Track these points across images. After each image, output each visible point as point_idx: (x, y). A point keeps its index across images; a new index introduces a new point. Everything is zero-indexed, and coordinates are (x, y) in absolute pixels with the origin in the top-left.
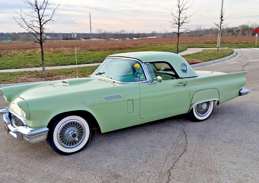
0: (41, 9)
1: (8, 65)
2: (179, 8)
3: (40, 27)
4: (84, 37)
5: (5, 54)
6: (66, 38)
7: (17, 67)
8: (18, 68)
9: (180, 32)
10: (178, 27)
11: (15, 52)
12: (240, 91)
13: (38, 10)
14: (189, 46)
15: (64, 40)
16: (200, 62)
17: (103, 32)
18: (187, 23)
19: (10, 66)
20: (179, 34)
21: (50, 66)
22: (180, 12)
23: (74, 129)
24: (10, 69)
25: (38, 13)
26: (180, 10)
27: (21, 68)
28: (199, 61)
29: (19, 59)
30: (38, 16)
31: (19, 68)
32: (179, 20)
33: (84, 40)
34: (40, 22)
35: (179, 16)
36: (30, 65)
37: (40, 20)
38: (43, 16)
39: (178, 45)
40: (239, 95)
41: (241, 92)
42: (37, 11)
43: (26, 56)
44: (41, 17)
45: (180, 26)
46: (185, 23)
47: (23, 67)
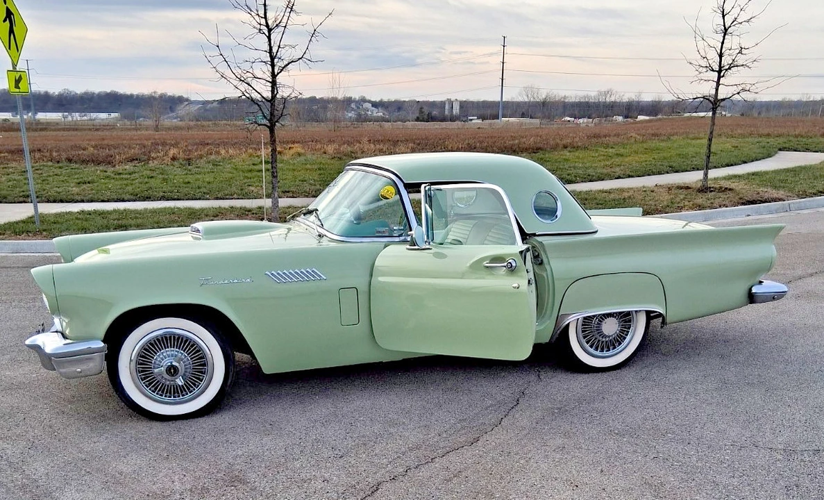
0: (277, 25)
1: (199, 188)
2: (724, 17)
3: (271, 80)
4: (482, 112)
5: (201, 157)
6: (426, 117)
7: (219, 196)
8: (221, 199)
9: (720, 96)
10: (716, 80)
11: (231, 151)
12: (752, 287)
13: (270, 30)
14: (787, 145)
15: (421, 121)
16: (781, 197)
17: (542, 96)
18: (746, 68)
19: (201, 190)
20: (715, 103)
21: (307, 197)
22: (726, 30)
23: (181, 354)
24: (200, 199)
25: (269, 38)
26: (724, 26)
27: (231, 197)
28: (781, 194)
29: (235, 172)
30: (267, 48)
31: (224, 199)
32: (721, 56)
33: (480, 121)
34: (273, 66)
35: (723, 43)
36: (255, 190)
37: (272, 58)
38: (279, 47)
39: (710, 140)
40: (745, 298)
41: (753, 291)
42: (264, 33)
43: (253, 164)
44: (274, 50)
45: (723, 76)
46: (742, 67)
47: (235, 196)
